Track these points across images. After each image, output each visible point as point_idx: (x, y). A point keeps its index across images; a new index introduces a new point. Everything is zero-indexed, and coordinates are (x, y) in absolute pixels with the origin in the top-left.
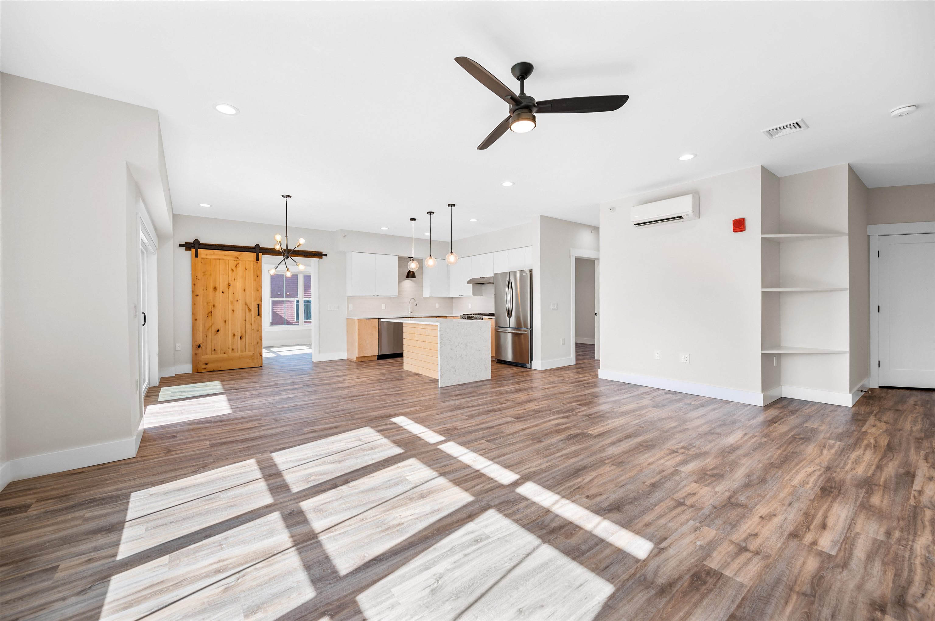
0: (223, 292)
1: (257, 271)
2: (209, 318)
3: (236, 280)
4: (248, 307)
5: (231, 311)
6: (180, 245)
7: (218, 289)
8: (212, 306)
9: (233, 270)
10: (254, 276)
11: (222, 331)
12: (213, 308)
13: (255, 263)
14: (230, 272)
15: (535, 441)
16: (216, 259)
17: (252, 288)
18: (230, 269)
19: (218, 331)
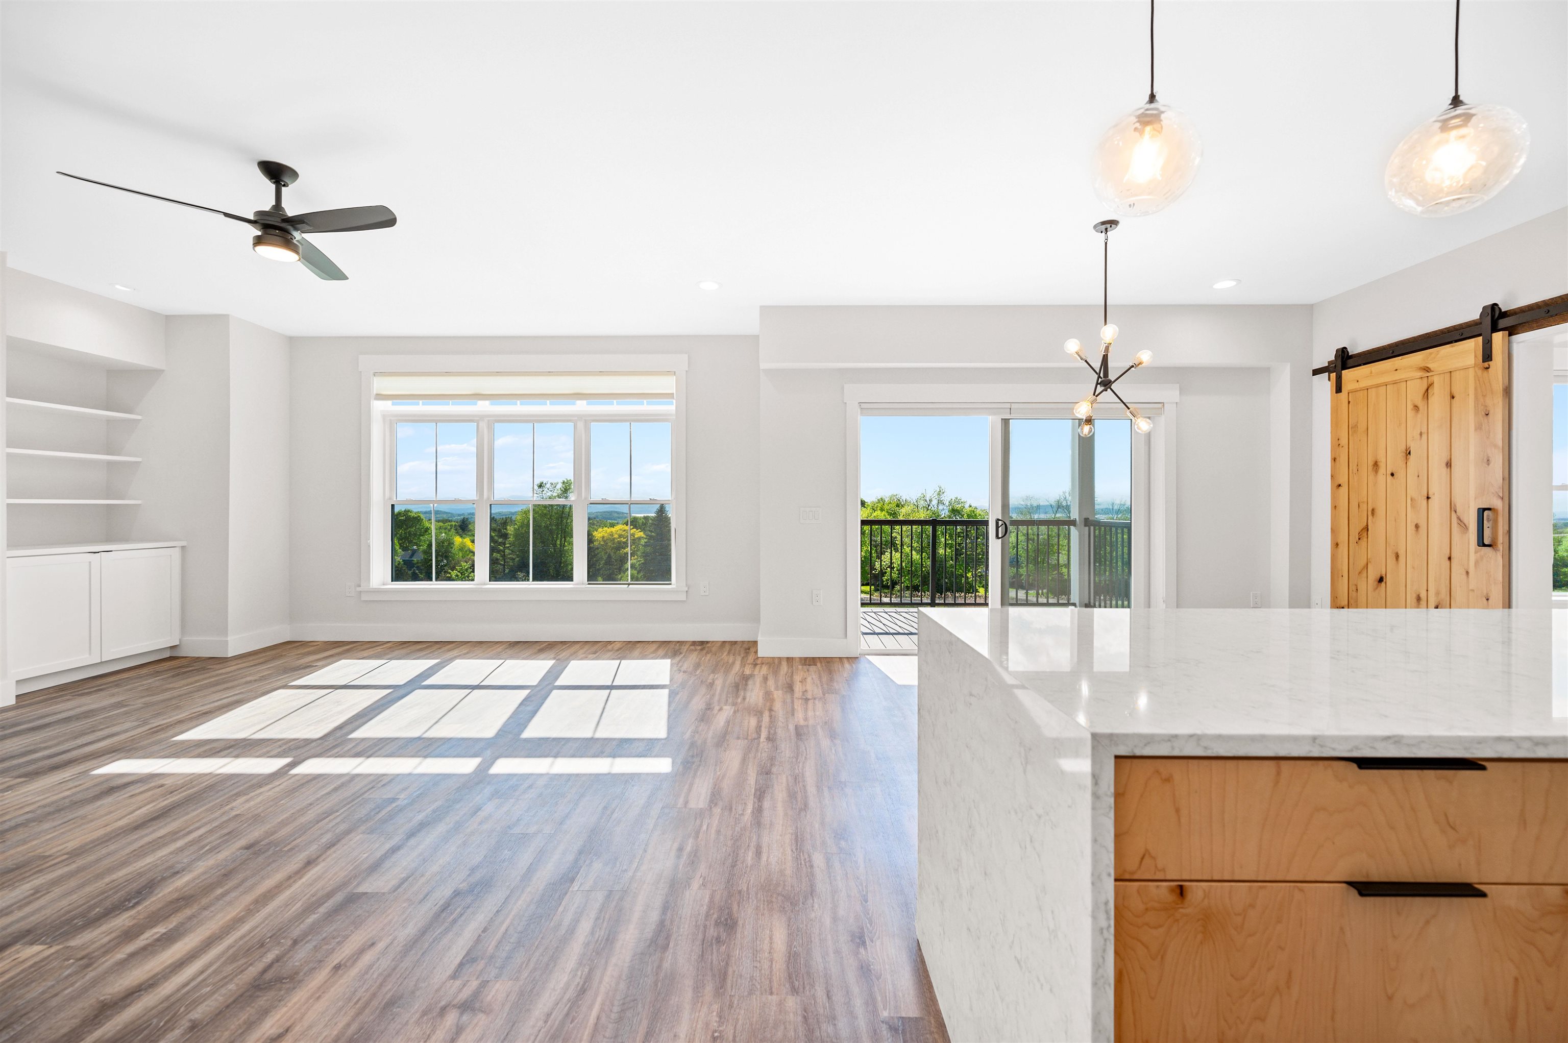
0: (1392, 475)
1: (1484, 396)
2: (1363, 543)
3: (1425, 436)
4: (1459, 518)
5: (1411, 528)
6: (1316, 372)
7: (1382, 465)
8: (1370, 513)
9: (1416, 408)
10: (1476, 414)
11: (1389, 579)
12: (1370, 517)
13: (1479, 372)
14: (1411, 413)
15: (267, 841)
16: (1378, 386)
17: (1472, 455)
18: (1410, 407)
19: (1381, 580)
